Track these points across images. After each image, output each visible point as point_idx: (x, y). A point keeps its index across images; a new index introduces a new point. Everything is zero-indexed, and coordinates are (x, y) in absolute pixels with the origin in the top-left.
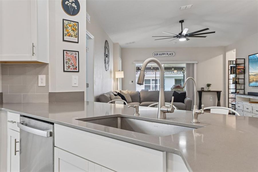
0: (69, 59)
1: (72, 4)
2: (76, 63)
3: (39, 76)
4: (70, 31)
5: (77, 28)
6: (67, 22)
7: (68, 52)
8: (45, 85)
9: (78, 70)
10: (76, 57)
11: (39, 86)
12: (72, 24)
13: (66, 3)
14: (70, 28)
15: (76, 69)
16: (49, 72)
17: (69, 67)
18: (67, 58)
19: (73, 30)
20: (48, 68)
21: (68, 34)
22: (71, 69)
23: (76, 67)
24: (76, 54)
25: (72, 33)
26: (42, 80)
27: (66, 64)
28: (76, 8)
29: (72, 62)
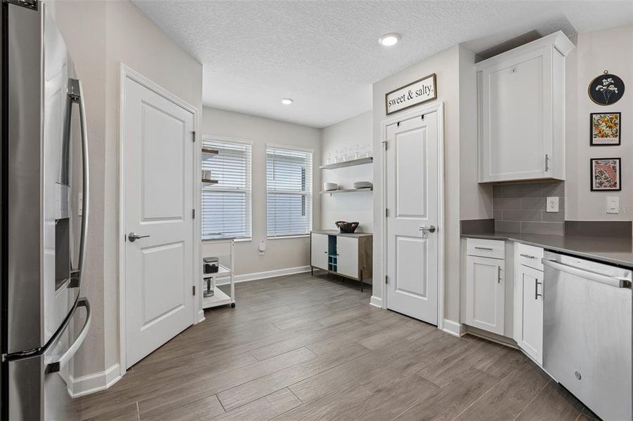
0: (601, 171)
1: (608, 86)
2: (615, 176)
3: (548, 198)
4: (604, 128)
5: (617, 121)
6: (599, 116)
7: (600, 161)
8: (557, 211)
9: (618, 188)
10: (614, 168)
11: (548, 211)
12: (608, 117)
13: (597, 89)
14: (604, 124)
15: (616, 186)
16: (566, 192)
17: (601, 184)
18: (597, 171)
19: (610, 127)
20: (563, 187)
21: (600, 135)
22: (605, 187)
23: (616, 183)
24: (615, 163)
25: (608, 131)
26: (552, 204)
27: (596, 179)
28: (617, 92)
29: (607, 175)
